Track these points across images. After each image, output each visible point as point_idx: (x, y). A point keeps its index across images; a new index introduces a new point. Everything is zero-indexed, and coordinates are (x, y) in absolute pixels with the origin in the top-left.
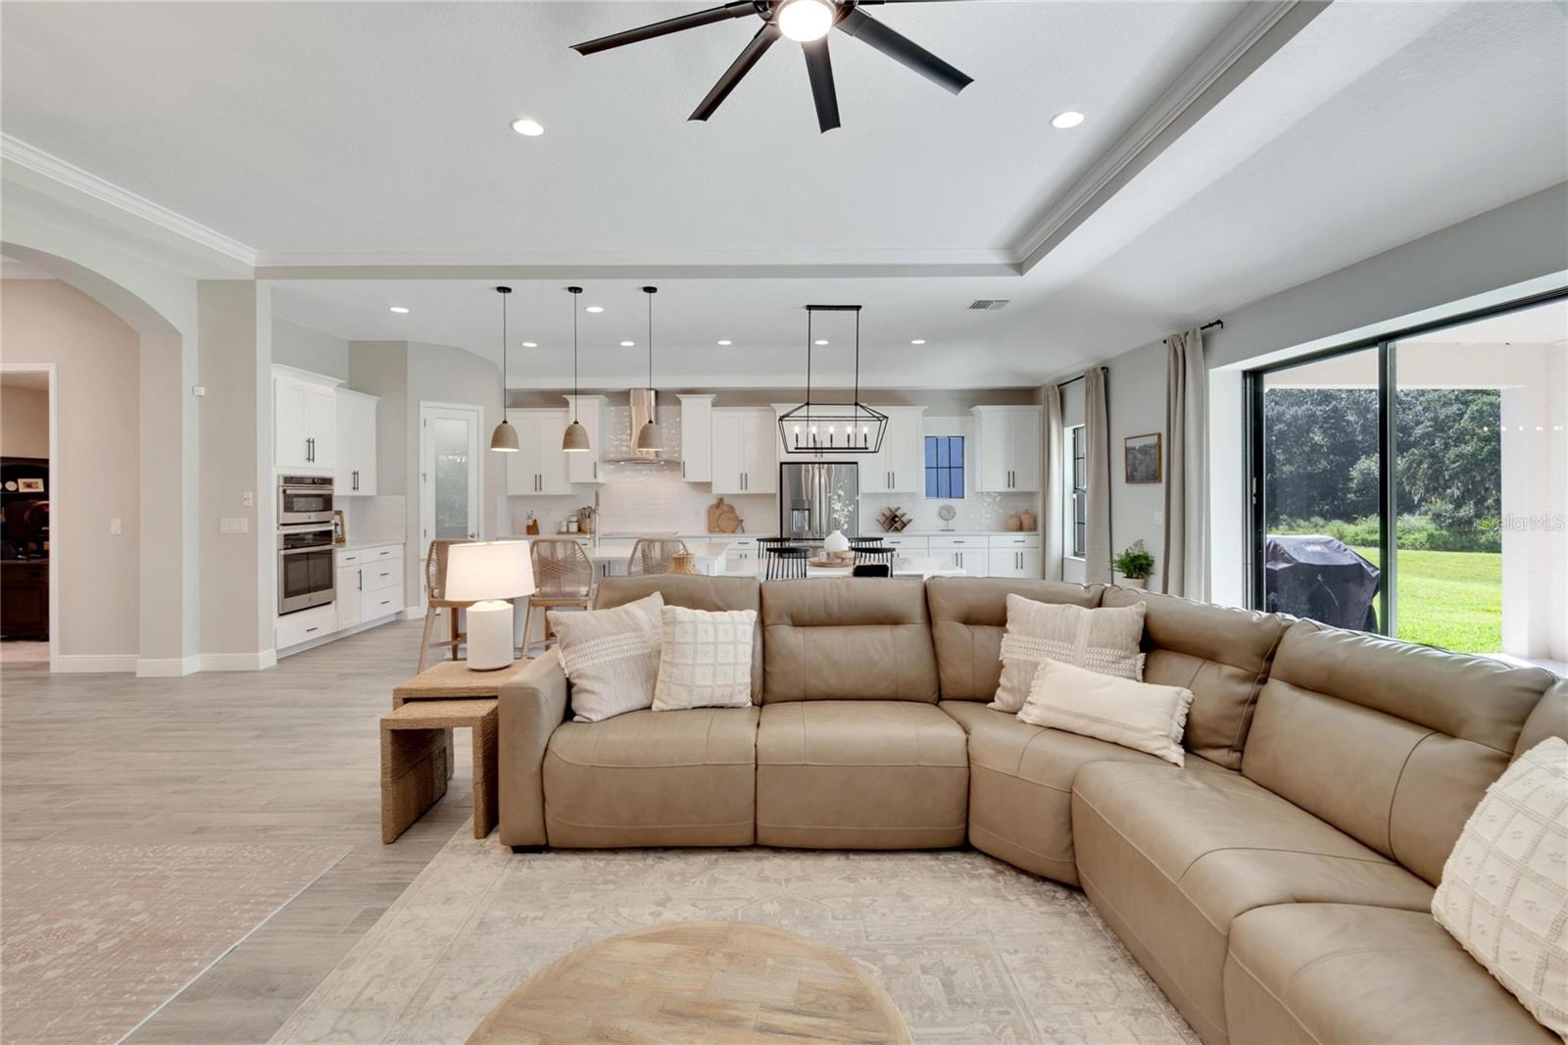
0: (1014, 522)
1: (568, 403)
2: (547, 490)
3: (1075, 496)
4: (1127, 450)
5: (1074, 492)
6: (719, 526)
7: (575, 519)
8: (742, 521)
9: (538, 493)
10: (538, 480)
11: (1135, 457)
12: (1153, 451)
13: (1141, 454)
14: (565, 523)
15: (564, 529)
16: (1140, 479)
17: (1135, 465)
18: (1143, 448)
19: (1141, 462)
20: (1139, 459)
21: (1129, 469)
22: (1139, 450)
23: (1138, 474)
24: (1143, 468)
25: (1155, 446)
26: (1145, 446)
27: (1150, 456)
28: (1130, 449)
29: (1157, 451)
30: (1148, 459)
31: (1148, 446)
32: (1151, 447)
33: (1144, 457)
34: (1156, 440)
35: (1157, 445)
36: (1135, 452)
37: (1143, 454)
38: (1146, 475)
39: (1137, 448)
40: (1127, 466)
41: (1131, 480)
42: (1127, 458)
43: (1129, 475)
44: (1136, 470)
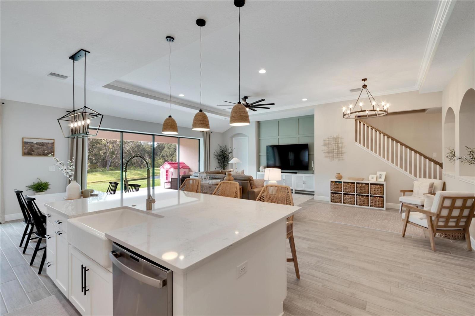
4: (25, 143)
16: (37, 155)
17: (32, 149)
18: (40, 143)
19: (38, 148)
20: (36, 147)
21: (26, 151)
22: (37, 144)
23: (36, 152)
24: (40, 151)
25: (51, 144)
26: (42, 143)
27: (47, 147)
28: (27, 142)
29: (53, 146)
30: (45, 147)
31: (45, 143)
32: (48, 144)
33: (40, 147)
34: (52, 141)
35: (53, 143)
36: (32, 144)
37: (40, 146)
38: (42, 153)
39: (35, 143)
40: (24, 149)
41: (28, 155)
42: (24, 146)
43: (26, 153)
44: (33, 151)
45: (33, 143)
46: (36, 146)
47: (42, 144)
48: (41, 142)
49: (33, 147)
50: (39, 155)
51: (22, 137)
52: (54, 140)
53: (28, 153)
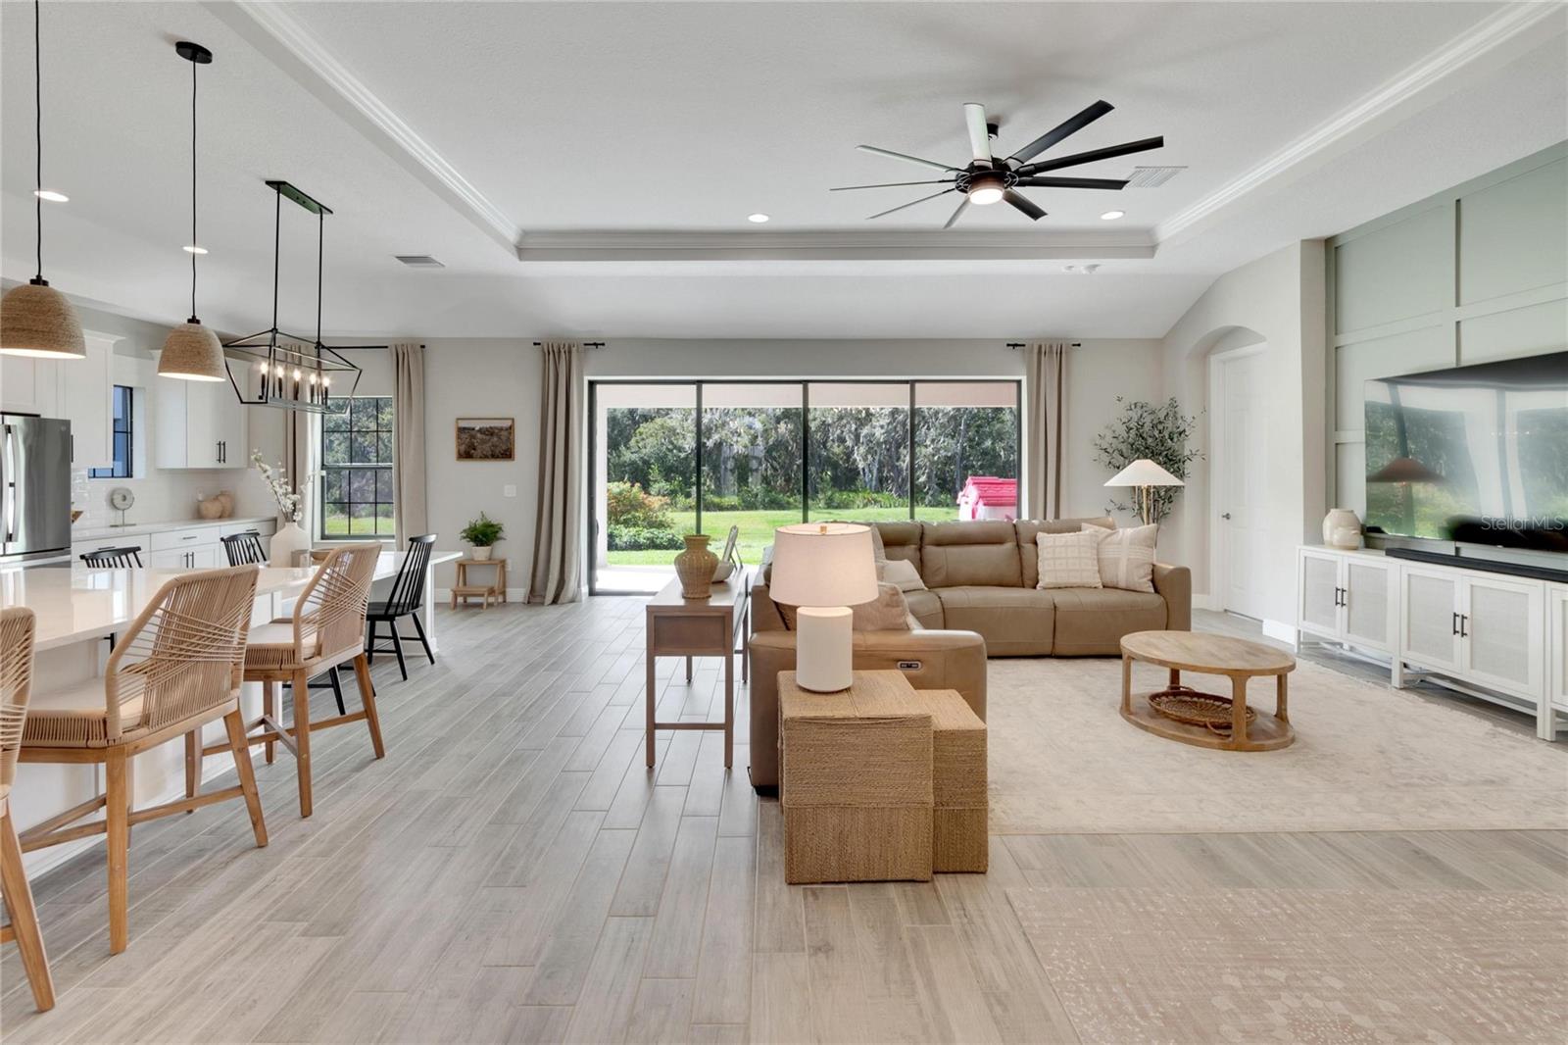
3: (324, 473)
4: (461, 430)
5: (322, 469)
11: (473, 437)
12: (504, 434)
13: (481, 433)
16: (481, 458)
17: (473, 444)
18: (487, 429)
19: (483, 442)
20: (482, 440)
21: (463, 448)
22: (481, 431)
23: (479, 452)
24: (487, 448)
25: (507, 430)
26: (491, 428)
27: (499, 437)
28: (464, 429)
29: (510, 433)
30: (495, 439)
31: (496, 428)
32: (501, 429)
33: (488, 438)
34: (509, 423)
35: (510, 428)
36: (473, 433)
37: (487, 435)
38: (491, 453)
39: (477, 429)
40: (459, 445)
41: (467, 457)
42: (459, 437)
43: (462, 452)
44: (474, 449)
45: (473, 429)
46: (479, 435)
47: (490, 432)
48: (488, 426)
49: (475, 438)
50: (485, 457)
51: (454, 420)
52: (513, 420)
53: (466, 453)
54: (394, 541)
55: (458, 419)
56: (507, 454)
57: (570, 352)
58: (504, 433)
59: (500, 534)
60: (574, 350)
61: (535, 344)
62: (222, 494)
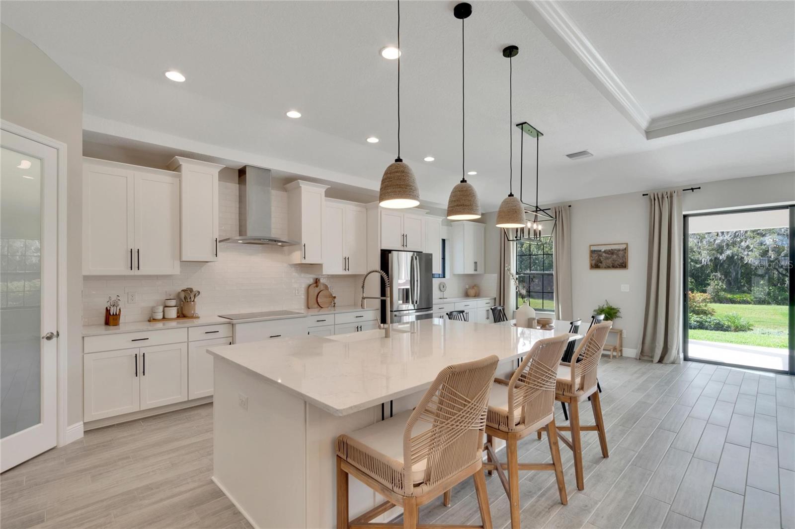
0: (472, 292)
1: (180, 166)
2: (145, 270)
4: (593, 252)
5: (517, 274)
6: (318, 303)
7: (173, 303)
8: (335, 297)
9: (135, 272)
10: (134, 258)
13: (606, 253)
14: (161, 308)
15: (160, 316)
16: (605, 268)
17: (600, 260)
18: (609, 251)
19: (607, 258)
20: (605, 257)
21: (594, 262)
22: (605, 252)
23: (604, 264)
24: (609, 262)
25: (623, 250)
26: (612, 249)
27: (618, 255)
28: (595, 251)
29: (625, 253)
30: (615, 256)
31: (615, 250)
32: (619, 250)
33: (610, 256)
34: (623, 247)
35: (625, 249)
36: (600, 253)
37: (609, 254)
38: (612, 265)
39: (603, 250)
40: (591, 260)
41: (596, 268)
42: (591, 256)
43: (593, 265)
44: (601, 263)
45: (600, 251)
46: (604, 254)
47: (611, 252)
48: (610, 249)
49: (601, 256)
50: (608, 267)
51: (588, 246)
52: (627, 244)
53: (596, 265)
54: (554, 313)
55: (591, 246)
56: (623, 265)
57: (671, 197)
58: (621, 253)
59: (618, 314)
60: (675, 195)
61: (644, 195)
62: (475, 286)
